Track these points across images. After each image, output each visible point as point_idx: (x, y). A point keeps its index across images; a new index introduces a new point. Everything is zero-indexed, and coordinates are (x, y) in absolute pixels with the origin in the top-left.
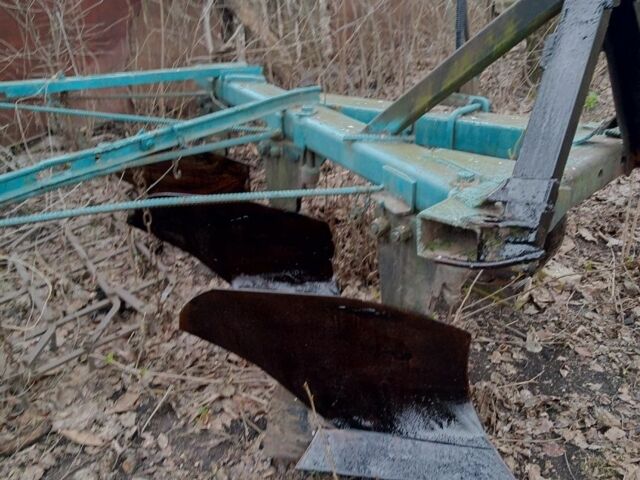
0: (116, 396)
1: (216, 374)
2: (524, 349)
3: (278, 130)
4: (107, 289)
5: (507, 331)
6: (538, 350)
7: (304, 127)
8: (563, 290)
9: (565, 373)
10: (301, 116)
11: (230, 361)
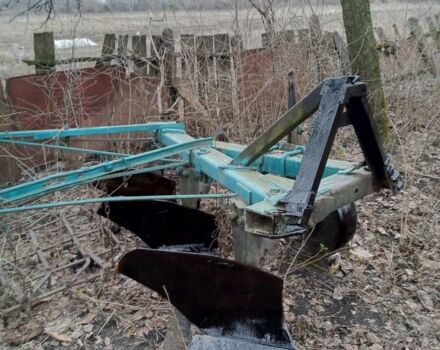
0: (83, 315)
1: (143, 305)
2: (331, 297)
3: (188, 161)
4: (83, 253)
5: (323, 287)
6: (340, 298)
7: (201, 160)
8: (361, 263)
9: (354, 313)
10: (199, 154)
11: (152, 298)
